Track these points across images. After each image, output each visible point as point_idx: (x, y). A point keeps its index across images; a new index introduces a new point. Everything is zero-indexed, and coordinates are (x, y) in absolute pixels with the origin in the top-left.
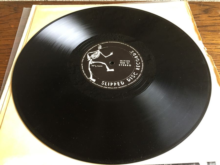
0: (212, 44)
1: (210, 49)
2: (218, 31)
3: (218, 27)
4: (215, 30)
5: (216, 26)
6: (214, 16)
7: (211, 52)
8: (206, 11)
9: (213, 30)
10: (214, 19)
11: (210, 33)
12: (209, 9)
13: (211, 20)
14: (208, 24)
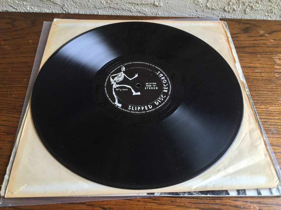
0: (249, 67)
1: (247, 72)
2: (257, 53)
3: (257, 49)
4: (254, 52)
5: (256, 47)
6: (255, 36)
7: (247, 76)
8: (246, 30)
9: (252, 51)
10: (254, 39)
11: (248, 55)
12: (250, 27)
13: (251, 40)
14: (246, 45)
